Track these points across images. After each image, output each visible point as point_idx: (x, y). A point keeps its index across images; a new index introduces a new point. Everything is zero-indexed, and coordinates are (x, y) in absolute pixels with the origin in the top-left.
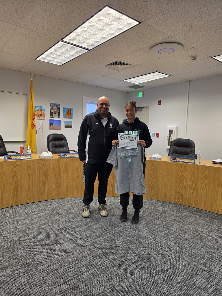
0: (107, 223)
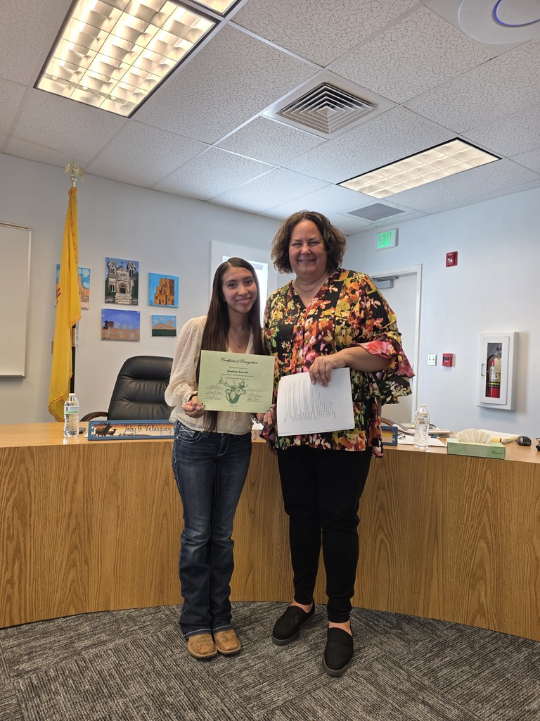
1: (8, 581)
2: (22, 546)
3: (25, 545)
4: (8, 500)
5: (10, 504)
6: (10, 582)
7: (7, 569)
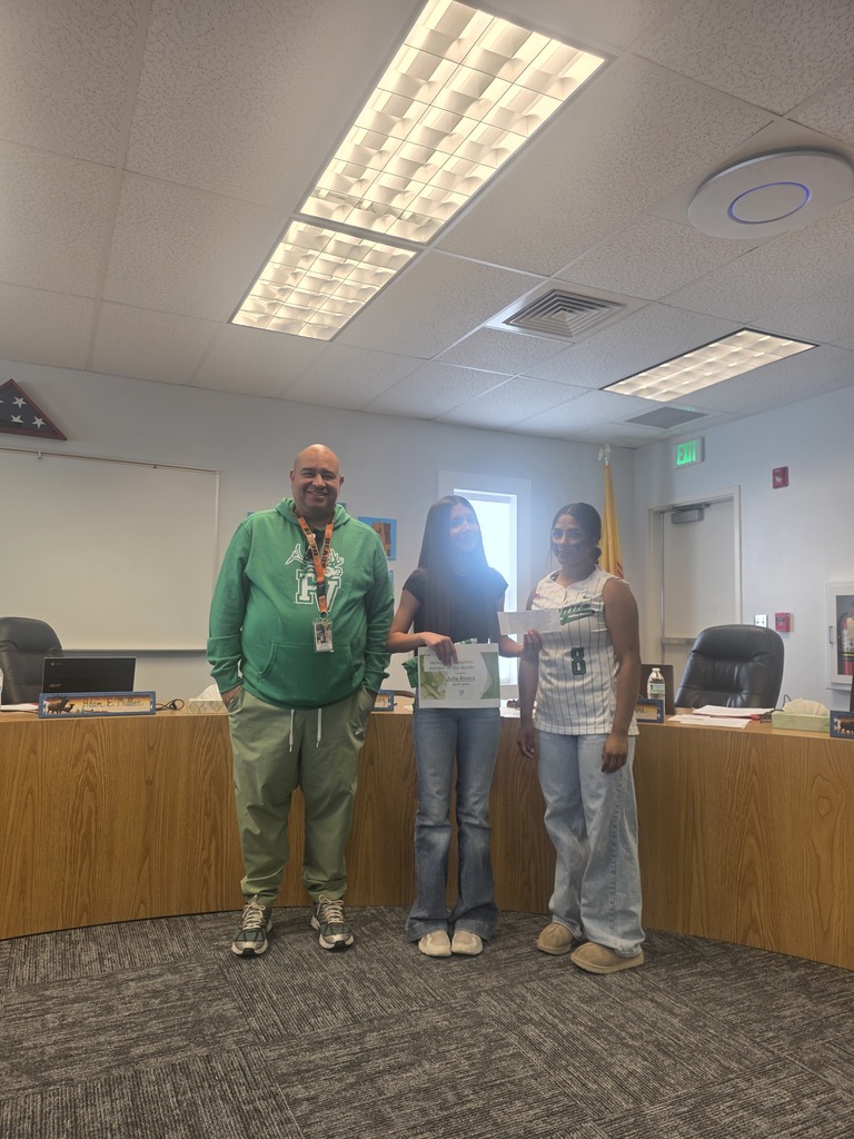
0: (465, 1064)
1: (205, 862)
2: (219, 824)
3: (222, 822)
4: (205, 773)
5: (208, 777)
6: (207, 862)
7: (203, 849)
